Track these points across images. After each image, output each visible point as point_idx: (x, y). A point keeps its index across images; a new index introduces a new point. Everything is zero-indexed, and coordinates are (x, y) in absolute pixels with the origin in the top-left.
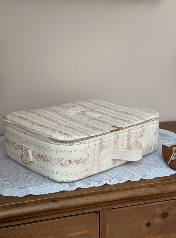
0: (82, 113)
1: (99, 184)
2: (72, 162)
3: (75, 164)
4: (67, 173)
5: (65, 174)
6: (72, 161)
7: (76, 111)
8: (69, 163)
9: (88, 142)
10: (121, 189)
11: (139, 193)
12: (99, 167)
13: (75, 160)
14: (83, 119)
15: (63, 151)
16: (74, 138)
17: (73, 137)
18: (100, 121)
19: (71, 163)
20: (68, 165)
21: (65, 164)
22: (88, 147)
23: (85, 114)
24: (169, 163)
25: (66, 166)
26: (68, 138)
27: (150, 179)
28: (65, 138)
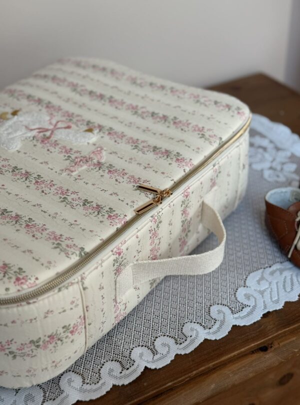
0: (45, 138)
1: (125, 372)
2: (41, 343)
3: (51, 346)
4: (30, 371)
5: (27, 374)
6: (42, 340)
7: (24, 130)
8: (33, 347)
9: (80, 278)
10: (188, 379)
11: (236, 380)
12: (118, 312)
13: (49, 337)
14: (50, 166)
15: (10, 324)
16: (37, 282)
17: (33, 279)
18: (99, 165)
19: (38, 346)
20: (31, 353)
21: (20, 352)
22: (84, 289)
23: (53, 139)
24: (292, 255)
25: (23, 355)
26: (19, 288)
27: (255, 323)
28: (7, 289)
